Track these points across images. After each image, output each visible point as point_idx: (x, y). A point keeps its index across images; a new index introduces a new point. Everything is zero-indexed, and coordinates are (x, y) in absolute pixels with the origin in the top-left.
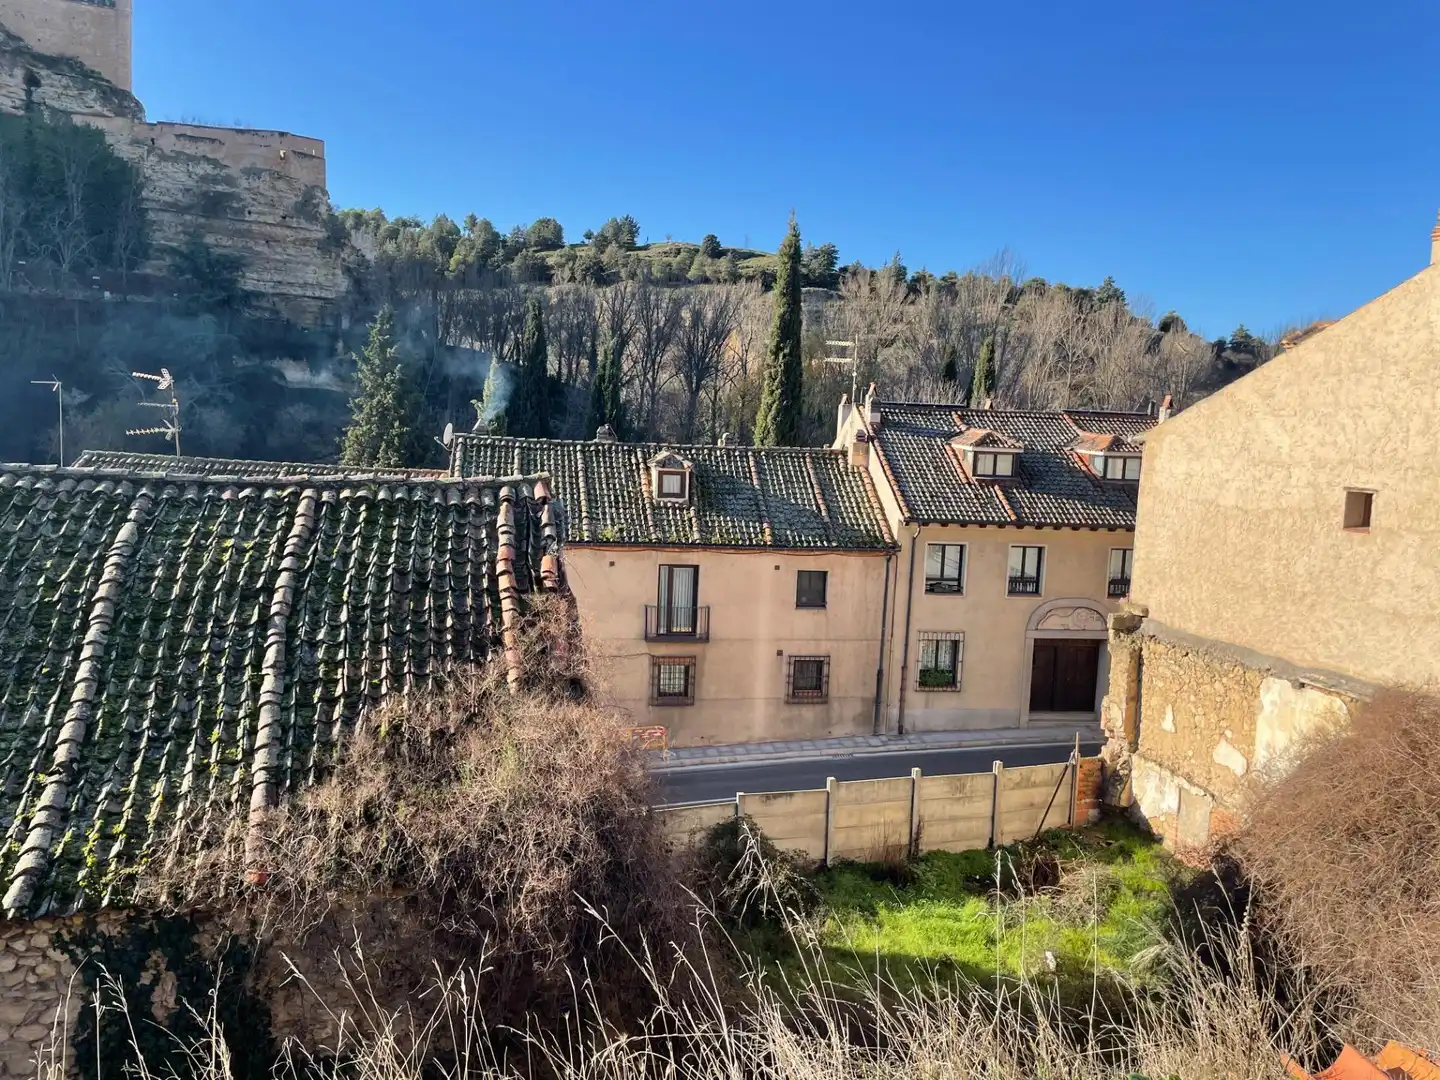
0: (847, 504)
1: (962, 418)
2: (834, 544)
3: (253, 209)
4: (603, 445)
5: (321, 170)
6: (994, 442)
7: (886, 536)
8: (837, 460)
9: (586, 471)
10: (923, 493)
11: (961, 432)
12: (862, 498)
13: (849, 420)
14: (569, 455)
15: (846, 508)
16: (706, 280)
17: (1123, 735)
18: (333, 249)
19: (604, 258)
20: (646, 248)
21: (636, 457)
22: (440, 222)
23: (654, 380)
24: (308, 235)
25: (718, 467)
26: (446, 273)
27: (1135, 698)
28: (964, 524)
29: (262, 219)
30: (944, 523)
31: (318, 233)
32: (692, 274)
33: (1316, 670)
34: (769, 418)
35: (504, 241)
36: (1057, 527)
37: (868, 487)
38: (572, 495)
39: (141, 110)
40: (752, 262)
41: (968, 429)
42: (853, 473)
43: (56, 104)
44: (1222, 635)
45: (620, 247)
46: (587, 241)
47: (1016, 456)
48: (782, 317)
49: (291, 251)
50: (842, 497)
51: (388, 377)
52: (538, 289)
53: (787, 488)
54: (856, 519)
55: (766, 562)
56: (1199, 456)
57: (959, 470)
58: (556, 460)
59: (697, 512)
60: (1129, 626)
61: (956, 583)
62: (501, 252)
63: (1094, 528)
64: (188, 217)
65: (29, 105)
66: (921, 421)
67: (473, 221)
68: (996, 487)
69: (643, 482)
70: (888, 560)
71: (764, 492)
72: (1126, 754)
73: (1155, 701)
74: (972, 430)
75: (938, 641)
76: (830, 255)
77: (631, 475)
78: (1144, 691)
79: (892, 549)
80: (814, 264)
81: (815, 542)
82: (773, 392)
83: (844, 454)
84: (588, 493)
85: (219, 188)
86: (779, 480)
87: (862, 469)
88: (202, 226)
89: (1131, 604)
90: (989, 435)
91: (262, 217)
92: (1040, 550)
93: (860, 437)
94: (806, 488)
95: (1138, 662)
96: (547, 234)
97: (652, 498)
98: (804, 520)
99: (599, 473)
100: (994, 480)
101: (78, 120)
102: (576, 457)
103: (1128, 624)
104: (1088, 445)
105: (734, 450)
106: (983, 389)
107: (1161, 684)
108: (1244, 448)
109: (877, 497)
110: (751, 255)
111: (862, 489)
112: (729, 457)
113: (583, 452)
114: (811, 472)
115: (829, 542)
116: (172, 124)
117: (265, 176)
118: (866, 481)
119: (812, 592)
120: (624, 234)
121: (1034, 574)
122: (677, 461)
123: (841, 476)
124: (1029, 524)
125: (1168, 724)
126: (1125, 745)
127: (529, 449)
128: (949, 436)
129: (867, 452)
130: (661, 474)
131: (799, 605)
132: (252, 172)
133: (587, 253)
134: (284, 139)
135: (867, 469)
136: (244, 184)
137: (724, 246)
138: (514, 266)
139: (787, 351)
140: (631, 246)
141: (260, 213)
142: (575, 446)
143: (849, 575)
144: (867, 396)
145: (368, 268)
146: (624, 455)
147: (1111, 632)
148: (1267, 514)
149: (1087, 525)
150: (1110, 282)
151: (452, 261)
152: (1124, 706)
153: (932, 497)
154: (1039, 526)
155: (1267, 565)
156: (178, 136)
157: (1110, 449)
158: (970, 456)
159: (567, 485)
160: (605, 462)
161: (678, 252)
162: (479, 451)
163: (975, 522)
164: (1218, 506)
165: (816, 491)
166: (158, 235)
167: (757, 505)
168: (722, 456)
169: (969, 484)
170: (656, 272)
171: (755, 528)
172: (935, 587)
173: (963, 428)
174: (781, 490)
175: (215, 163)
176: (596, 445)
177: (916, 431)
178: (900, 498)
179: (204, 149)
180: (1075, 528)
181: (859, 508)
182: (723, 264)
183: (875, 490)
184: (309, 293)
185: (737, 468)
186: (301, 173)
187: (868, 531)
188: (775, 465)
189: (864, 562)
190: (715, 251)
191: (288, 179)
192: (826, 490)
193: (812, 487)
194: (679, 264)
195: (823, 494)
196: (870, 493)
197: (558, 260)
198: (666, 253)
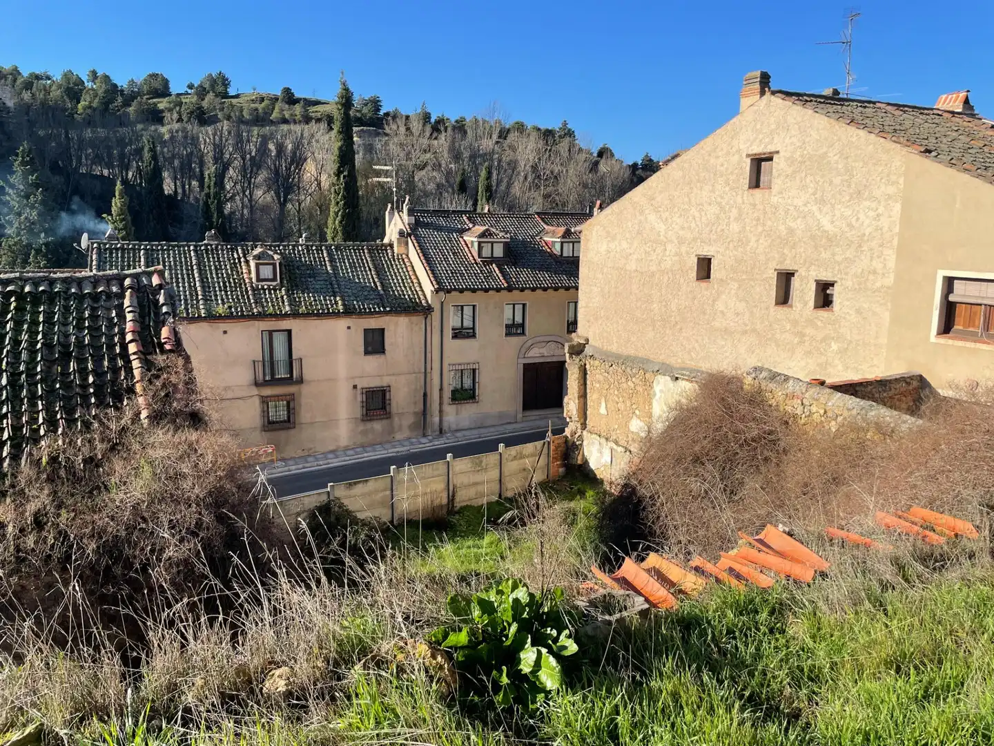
0: (395, 281)
1: (469, 219)
2: (388, 309)
4: (211, 245)
6: (491, 235)
7: (423, 302)
8: (386, 250)
9: (199, 265)
10: (447, 271)
11: (470, 229)
12: (406, 276)
13: (393, 222)
14: (185, 253)
15: (395, 284)
16: (285, 121)
17: (577, 419)
19: (205, 104)
20: (237, 96)
21: (238, 253)
22: (67, 75)
23: (251, 197)
25: (300, 258)
26: (76, 116)
27: (583, 396)
28: (474, 291)
30: (461, 291)
32: (275, 115)
33: (683, 369)
34: (337, 222)
35: (122, 91)
36: (533, 289)
37: (409, 269)
38: (189, 283)
40: (320, 108)
41: (474, 226)
42: (398, 259)
44: (631, 352)
45: (216, 96)
46: (189, 91)
47: (506, 244)
48: (340, 149)
50: (392, 276)
51: (32, 199)
52: (153, 128)
53: (352, 272)
54: (403, 291)
55: (342, 324)
56: (614, 238)
57: (469, 255)
58: (174, 258)
59: (287, 291)
60: (578, 350)
61: (471, 331)
62: (120, 99)
63: (556, 289)
66: (442, 222)
67: (94, 73)
68: (494, 265)
69: (244, 271)
70: (426, 318)
71: (336, 274)
72: (579, 431)
73: (595, 396)
74: (477, 227)
75: (462, 370)
76: (376, 103)
77: (234, 266)
78: (588, 391)
79: (428, 310)
80: (365, 110)
81: (374, 308)
82: (338, 203)
83: (391, 246)
84: (202, 281)
86: (346, 266)
87: (404, 256)
89: (578, 337)
90: (487, 230)
92: (524, 305)
93: (401, 233)
94: (366, 271)
95: (584, 372)
96: (157, 85)
97: (252, 283)
98: (366, 293)
99: (210, 266)
100: (492, 260)
102: (190, 254)
103: (576, 349)
104: (551, 235)
105: (312, 246)
106: (484, 198)
107: (598, 385)
108: (639, 233)
109: (416, 276)
110: (317, 103)
111: (405, 269)
112: (308, 251)
113: (196, 251)
114: (369, 259)
115: (384, 308)
118: (408, 264)
119: (375, 343)
120: (219, 85)
121: (521, 321)
122: (269, 255)
123: (390, 262)
124: (516, 289)
125: (603, 411)
126: (579, 425)
127: (153, 250)
128: (462, 231)
129: (407, 244)
130: (257, 266)
131: (367, 353)
133: (192, 99)
135: (407, 256)
137: (297, 95)
138: (131, 109)
139: (346, 173)
140: (225, 95)
142: (189, 247)
143: (399, 330)
144: (404, 205)
145: (9, 112)
146: (228, 252)
147: (567, 355)
148: (653, 275)
149: (552, 287)
150: (565, 124)
151: (80, 106)
152: (577, 401)
153: (452, 273)
154: (522, 290)
155: (655, 305)
157: (563, 237)
158: (476, 245)
159: (185, 276)
160: (213, 258)
161: (262, 100)
162: (111, 253)
163: (482, 289)
164: (626, 270)
165: (373, 273)
167: (331, 284)
168: (303, 250)
169: (476, 264)
170: (246, 115)
171: (331, 301)
172: (459, 334)
173: (471, 225)
174: (348, 273)
176: (206, 245)
177: (439, 229)
178: (431, 275)
180: (545, 289)
181: (404, 283)
182: (298, 109)
183: (414, 271)
185: (315, 258)
187: (411, 299)
188: (343, 255)
189: (410, 320)
190: (290, 99)
192: (380, 271)
193: (370, 270)
194: (264, 109)
195: (378, 275)
196: (411, 273)
197: (167, 105)
198: (253, 100)
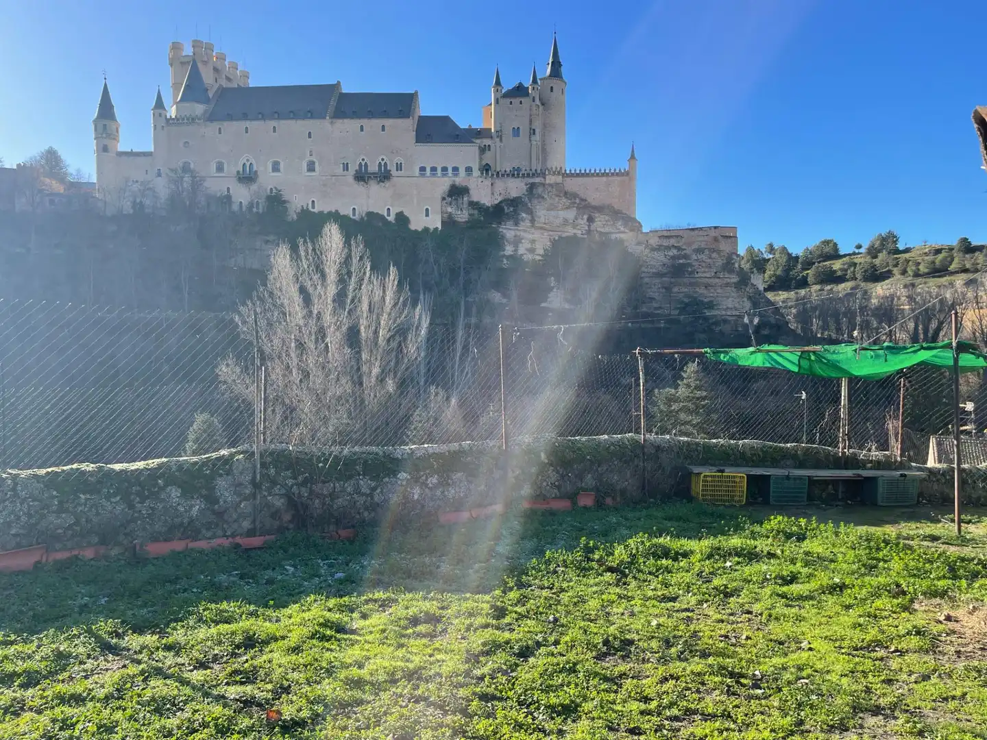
3: (698, 270)
5: (736, 244)
16: (965, 271)
18: (743, 287)
19: (877, 262)
20: (907, 250)
24: (729, 280)
29: (705, 275)
31: (734, 279)
32: (952, 267)
35: (797, 258)
39: (641, 226)
43: (602, 230)
45: (888, 253)
49: (719, 291)
52: (829, 287)
62: (799, 266)
64: (664, 279)
65: (589, 232)
67: (771, 246)
85: (681, 261)
88: (671, 283)
91: (704, 274)
96: (827, 249)
101: (613, 236)
116: (657, 231)
117: (707, 252)
120: (887, 243)
132: (699, 251)
133: (862, 259)
134: (717, 230)
136: (694, 257)
137: (975, 243)
138: (809, 273)
140: (897, 251)
141: (705, 272)
156: (660, 237)
161: (938, 251)
166: (649, 290)
170: (923, 269)
175: (679, 248)
179: (672, 241)
182: (979, 257)
184: (729, 313)
186: (725, 247)
190: (969, 249)
191: (719, 252)
194: (941, 261)
197: (842, 266)
198: (926, 253)
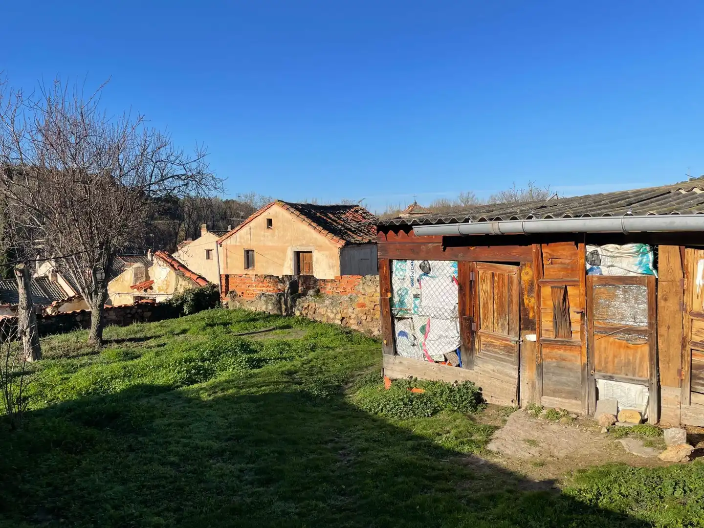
8: (45, 280)
12: (59, 292)
13: (43, 265)
37: (60, 288)
42: (53, 284)
50: (52, 292)
83: (47, 277)
87: (55, 282)
93: (53, 271)
94: (37, 291)
98: (41, 301)
105: (6, 281)
109: (65, 291)
112: (5, 284)
114: (38, 285)
118: (58, 285)
123: (49, 285)
129: (56, 276)
135: (57, 281)
165: (42, 291)
178: (74, 291)
183: (63, 289)
185: (10, 287)
192: (45, 291)
193: (40, 290)
195: (44, 292)
196: (61, 290)
